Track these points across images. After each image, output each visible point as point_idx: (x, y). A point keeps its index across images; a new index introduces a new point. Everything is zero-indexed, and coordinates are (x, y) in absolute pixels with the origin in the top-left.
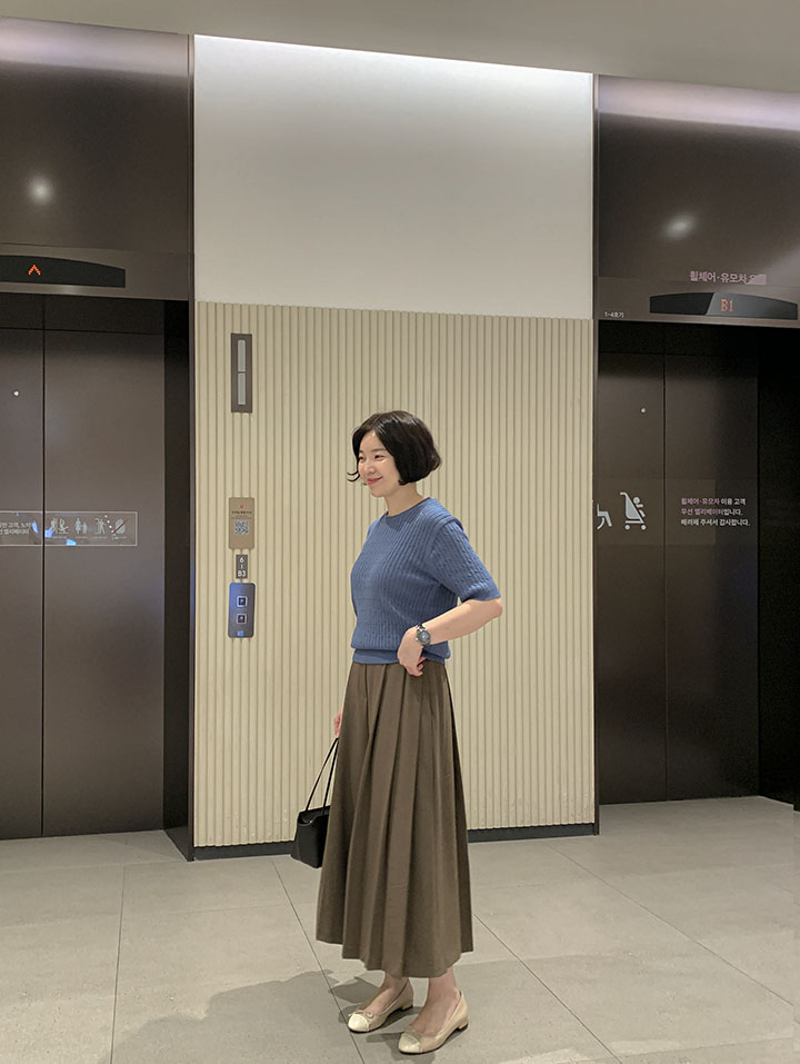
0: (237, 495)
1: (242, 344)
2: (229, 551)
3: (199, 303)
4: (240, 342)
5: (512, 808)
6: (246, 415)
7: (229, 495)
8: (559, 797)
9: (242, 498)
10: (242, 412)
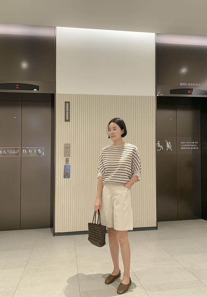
3: (57, 94)
6: (68, 122)
7: (64, 143)
8: (147, 220)
9: (67, 144)
10: (67, 121)
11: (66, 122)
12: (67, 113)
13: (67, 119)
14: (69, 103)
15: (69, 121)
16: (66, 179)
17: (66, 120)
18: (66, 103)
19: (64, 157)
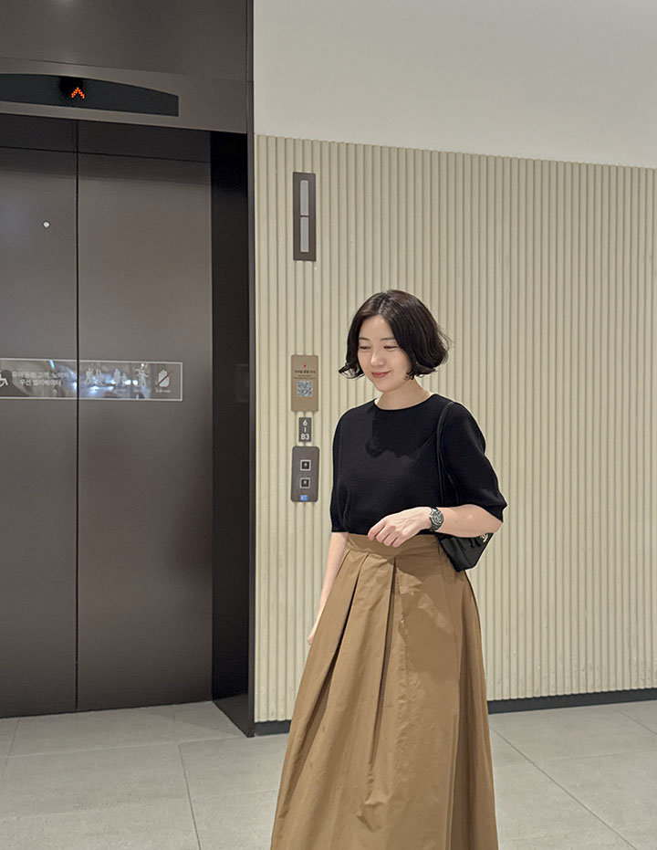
0: (300, 353)
1: (304, 184)
2: (291, 414)
3: (258, 136)
4: (302, 182)
5: (583, 673)
6: (309, 263)
7: (292, 353)
8: (630, 661)
9: (305, 356)
10: (304, 260)
11: (301, 262)
12: (304, 223)
13: (305, 248)
14: (311, 178)
15: (311, 256)
16: (300, 504)
17: (298, 255)
18: (298, 177)
19: (293, 413)
